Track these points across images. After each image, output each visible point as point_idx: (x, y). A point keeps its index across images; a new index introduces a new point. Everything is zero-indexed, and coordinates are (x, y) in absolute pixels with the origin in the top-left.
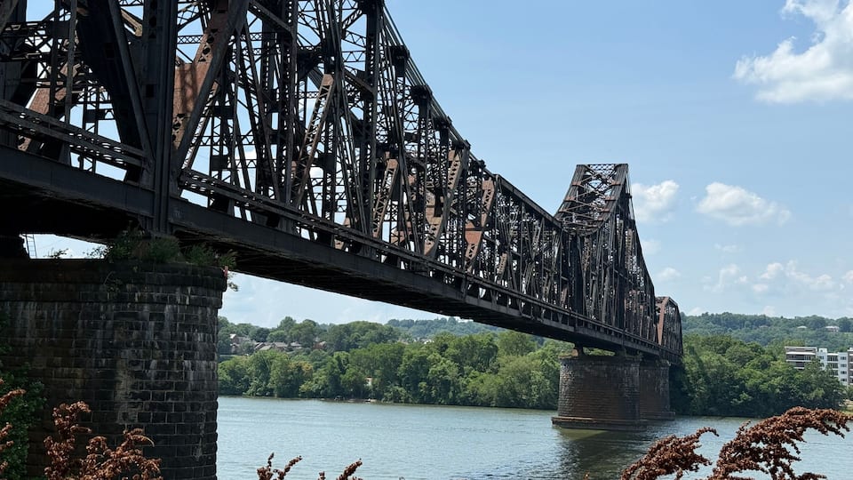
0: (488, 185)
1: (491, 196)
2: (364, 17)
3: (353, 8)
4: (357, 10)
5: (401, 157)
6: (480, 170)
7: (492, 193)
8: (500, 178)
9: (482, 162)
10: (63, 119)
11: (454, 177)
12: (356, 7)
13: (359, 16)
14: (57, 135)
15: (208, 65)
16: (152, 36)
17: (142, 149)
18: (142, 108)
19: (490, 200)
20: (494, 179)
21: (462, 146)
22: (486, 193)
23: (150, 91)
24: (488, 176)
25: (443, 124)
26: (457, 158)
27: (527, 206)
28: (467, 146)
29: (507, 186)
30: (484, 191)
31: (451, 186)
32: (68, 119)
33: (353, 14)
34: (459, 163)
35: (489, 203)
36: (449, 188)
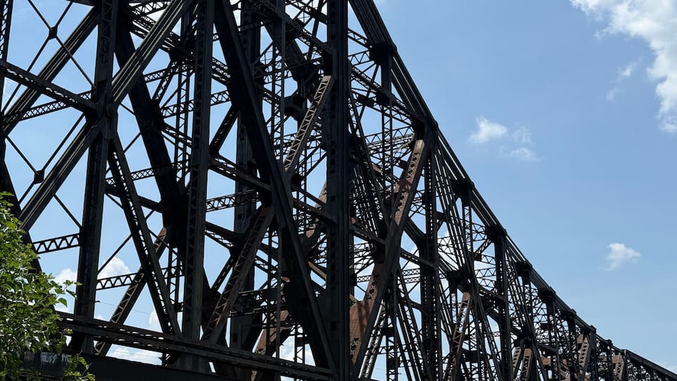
0: (617, 359)
1: (622, 368)
2: (493, 244)
3: (483, 239)
4: (487, 240)
5: (534, 346)
6: (609, 348)
7: (623, 366)
8: (628, 352)
9: (610, 341)
10: (274, 355)
11: (585, 356)
12: (486, 238)
13: (489, 244)
14: (271, 367)
15: (373, 301)
16: (333, 288)
17: (329, 368)
18: (328, 339)
19: (621, 372)
20: (623, 354)
21: (589, 331)
22: (617, 366)
23: (334, 325)
24: (617, 351)
25: (570, 315)
26: (586, 341)
27: (658, 372)
28: (593, 330)
29: (636, 359)
30: (614, 365)
31: (583, 364)
32: (278, 355)
33: (485, 243)
34: (588, 345)
35: (620, 374)
36: (581, 366)
